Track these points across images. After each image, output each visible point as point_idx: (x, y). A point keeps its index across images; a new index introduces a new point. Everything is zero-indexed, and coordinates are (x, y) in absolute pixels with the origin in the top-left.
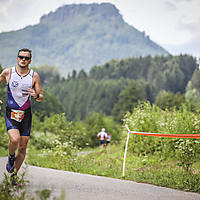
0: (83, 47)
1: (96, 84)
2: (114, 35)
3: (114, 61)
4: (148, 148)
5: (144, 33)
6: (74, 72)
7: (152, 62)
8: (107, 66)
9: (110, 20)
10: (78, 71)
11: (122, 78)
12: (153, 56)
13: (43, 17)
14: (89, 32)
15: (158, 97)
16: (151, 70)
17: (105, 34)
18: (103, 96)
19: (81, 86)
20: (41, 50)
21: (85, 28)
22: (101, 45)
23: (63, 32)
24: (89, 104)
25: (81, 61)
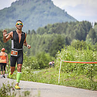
0: (33, 18)
1: (40, 37)
2: (49, 12)
3: (49, 25)
4: (70, 69)
5: (64, 10)
6: (29, 31)
7: (69, 25)
8: (46, 27)
9: (47, 4)
10: (31, 30)
11: (54, 33)
12: (69, 22)
13: (13, 3)
14: (36, 10)
15: (72, 43)
16: (68, 29)
17: (44, 12)
18: (44, 43)
19: (33, 38)
20: (12, 20)
21: (34, 8)
22: (42, 17)
23: (23, 10)
24: (37, 47)
25: (32, 25)
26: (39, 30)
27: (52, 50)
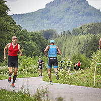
0: (68, 19)
2: (84, 12)
3: (84, 25)
5: (99, 10)
6: (64, 32)
8: (81, 28)
9: (81, 4)
10: (66, 31)
11: (89, 34)
13: (47, 5)
17: (79, 12)
20: (47, 22)
21: (69, 9)
22: (77, 17)
23: (58, 12)
24: (72, 48)
25: (67, 26)
26: (74, 31)
27: (88, 51)
